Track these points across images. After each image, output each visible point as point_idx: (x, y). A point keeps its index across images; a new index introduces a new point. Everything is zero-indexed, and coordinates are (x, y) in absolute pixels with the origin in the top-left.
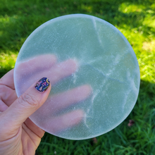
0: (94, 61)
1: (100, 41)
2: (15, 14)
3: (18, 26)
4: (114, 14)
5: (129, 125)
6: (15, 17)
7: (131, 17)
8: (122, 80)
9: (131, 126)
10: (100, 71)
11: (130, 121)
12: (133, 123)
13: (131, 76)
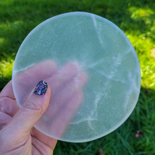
0: (97, 63)
1: (101, 42)
2: (17, 20)
3: (20, 32)
4: (120, 19)
5: (137, 136)
6: (16, 23)
7: (138, 22)
8: (123, 81)
9: (139, 137)
10: (103, 73)
11: (138, 132)
12: (141, 133)
13: (133, 77)
